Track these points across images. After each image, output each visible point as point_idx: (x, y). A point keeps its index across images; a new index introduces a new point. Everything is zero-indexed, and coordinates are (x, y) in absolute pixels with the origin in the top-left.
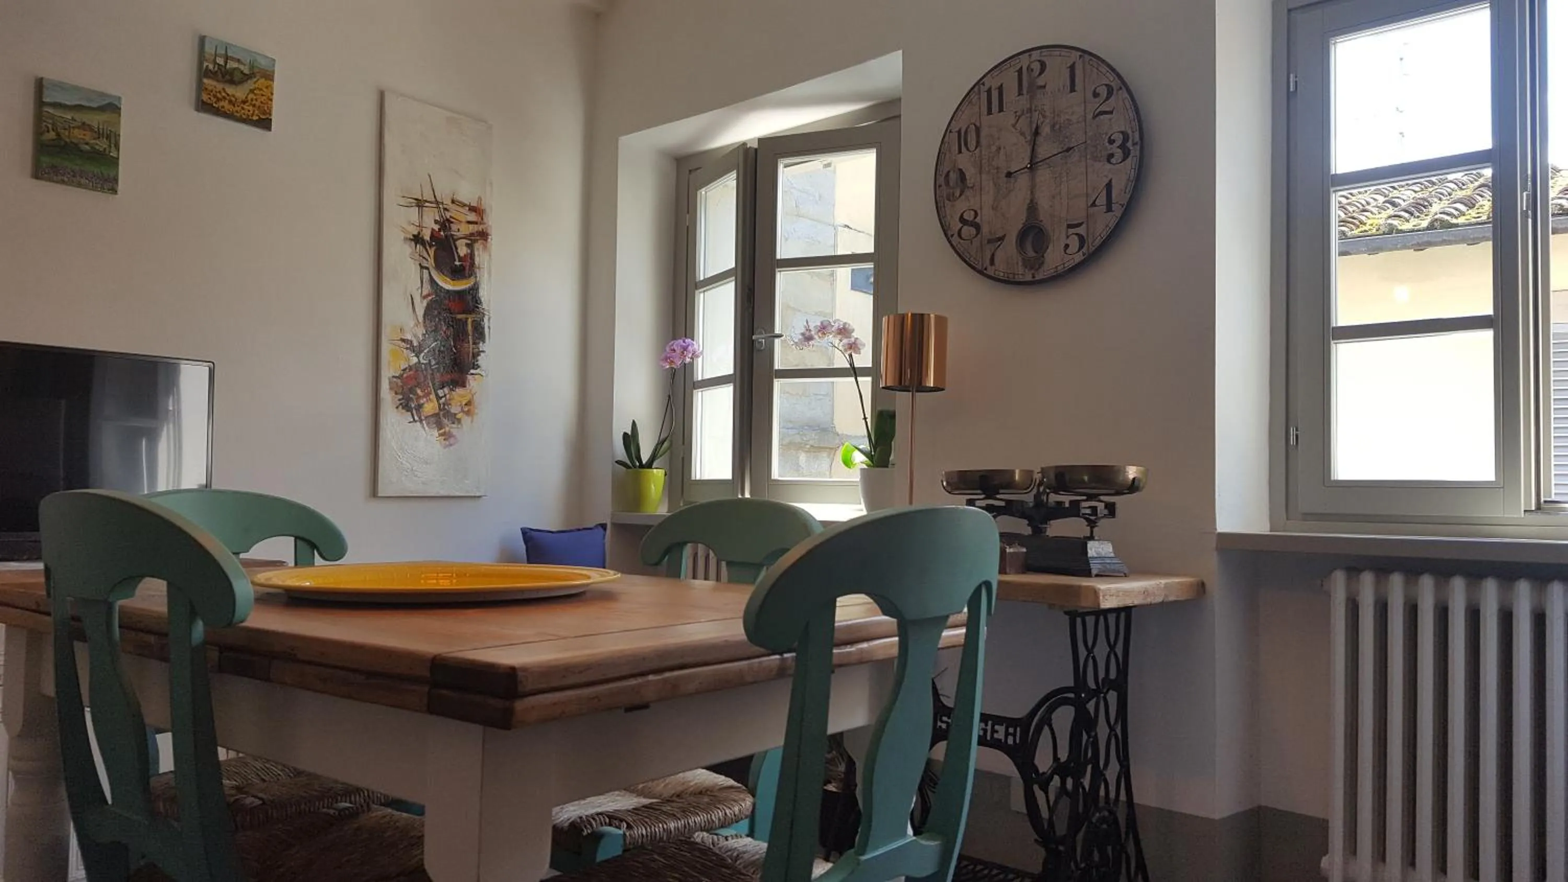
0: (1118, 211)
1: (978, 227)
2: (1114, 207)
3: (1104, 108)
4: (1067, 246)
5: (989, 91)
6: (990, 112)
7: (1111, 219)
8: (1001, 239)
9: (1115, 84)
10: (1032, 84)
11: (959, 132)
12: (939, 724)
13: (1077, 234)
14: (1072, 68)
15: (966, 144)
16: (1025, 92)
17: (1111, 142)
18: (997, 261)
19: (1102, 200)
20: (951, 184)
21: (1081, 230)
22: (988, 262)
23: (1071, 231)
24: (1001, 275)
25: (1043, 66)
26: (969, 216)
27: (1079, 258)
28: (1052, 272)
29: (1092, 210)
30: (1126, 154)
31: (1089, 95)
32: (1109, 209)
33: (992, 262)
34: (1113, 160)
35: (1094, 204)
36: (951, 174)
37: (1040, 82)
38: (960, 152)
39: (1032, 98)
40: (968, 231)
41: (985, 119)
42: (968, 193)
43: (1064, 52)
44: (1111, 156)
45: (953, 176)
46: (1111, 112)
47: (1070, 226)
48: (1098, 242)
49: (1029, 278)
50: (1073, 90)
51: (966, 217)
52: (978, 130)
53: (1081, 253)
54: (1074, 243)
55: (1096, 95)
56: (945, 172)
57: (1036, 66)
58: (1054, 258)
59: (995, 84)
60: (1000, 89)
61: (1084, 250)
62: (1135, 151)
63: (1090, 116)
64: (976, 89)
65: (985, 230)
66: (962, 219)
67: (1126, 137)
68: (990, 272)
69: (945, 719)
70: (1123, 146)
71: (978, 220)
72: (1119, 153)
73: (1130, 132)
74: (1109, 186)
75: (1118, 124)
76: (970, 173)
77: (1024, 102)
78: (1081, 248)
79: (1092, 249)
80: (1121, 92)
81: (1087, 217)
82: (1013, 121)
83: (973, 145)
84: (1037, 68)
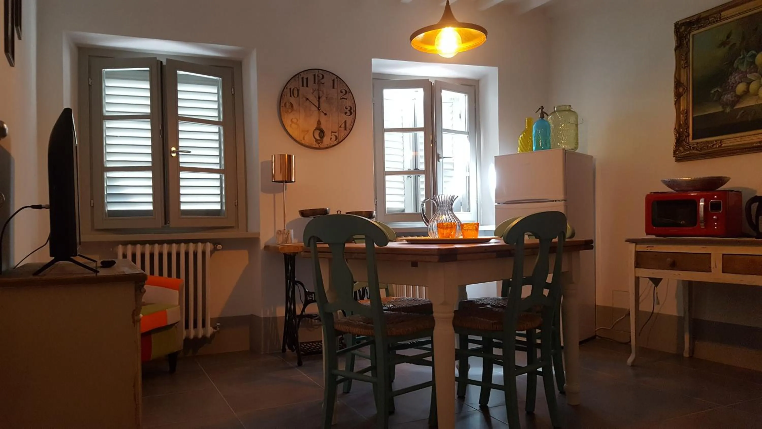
0: (348, 131)
1: (298, 125)
2: (347, 129)
3: (344, 97)
4: (331, 139)
5: (303, 78)
6: (303, 86)
7: (346, 132)
8: (308, 131)
9: (348, 90)
10: (319, 81)
11: (290, 89)
12: (308, 298)
13: (335, 135)
14: (334, 80)
15: (293, 95)
16: (316, 82)
17: (346, 108)
18: (306, 138)
19: (343, 126)
20: (287, 107)
21: (336, 134)
23: (333, 134)
24: (307, 144)
25: (323, 77)
27: (336, 143)
28: (325, 146)
30: (351, 114)
31: (339, 91)
32: (345, 129)
33: (303, 139)
34: (347, 114)
35: (340, 127)
36: (287, 104)
37: (322, 81)
38: (291, 96)
39: (319, 86)
40: (294, 125)
41: (301, 88)
42: (294, 112)
43: (331, 75)
44: (346, 113)
45: (288, 105)
46: (346, 99)
47: (332, 132)
48: (342, 139)
49: (317, 146)
50: (333, 88)
51: (293, 120)
52: (298, 91)
53: (336, 141)
54: (334, 138)
55: (341, 92)
56: (285, 102)
58: (327, 140)
59: (305, 77)
60: (307, 79)
61: (337, 141)
62: (353, 113)
63: (339, 98)
64: (297, 76)
65: (301, 127)
67: (351, 108)
68: (302, 143)
69: (310, 296)
70: (350, 111)
72: (349, 112)
73: (352, 107)
74: (345, 122)
75: (348, 103)
76: (295, 105)
77: (316, 86)
78: (336, 140)
79: (340, 141)
80: (349, 93)
81: (339, 130)
82: (312, 91)
83: (296, 95)
84: (321, 76)
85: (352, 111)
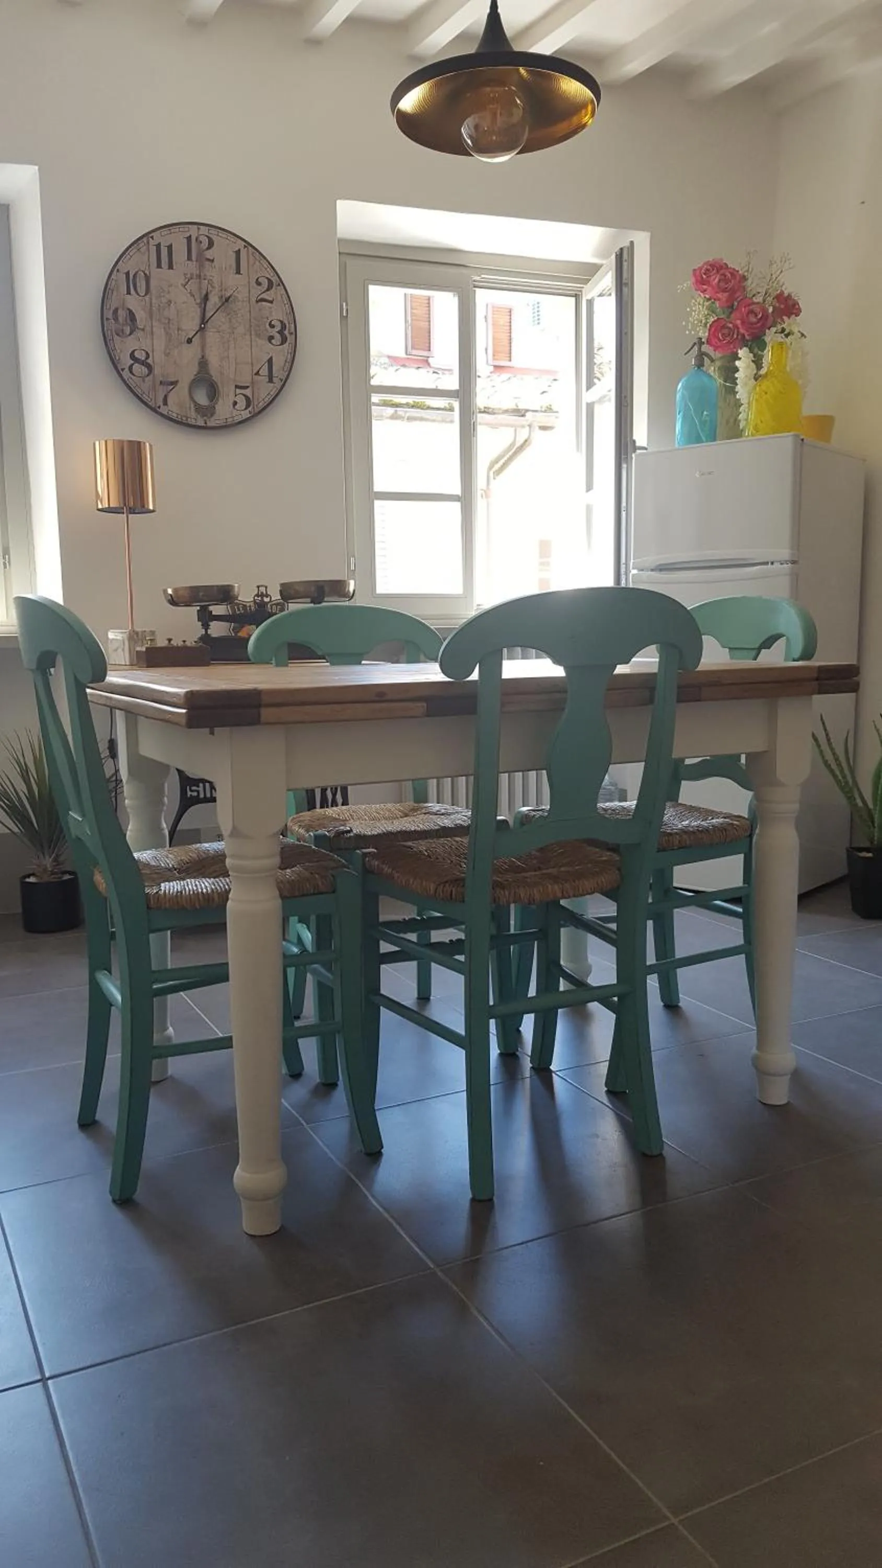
0: (278, 385)
1: (150, 368)
2: (275, 380)
3: (264, 296)
4: (235, 403)
5: (158, 246)
6: (159, 266)
7: (272, 388)
8: (174, 383)
9: (274, 279)
10: (200, 254)
11: (128, 274)
12: (189, 793)
13: (244, 395)
14: (238, 253)
15: (135, 288)
16: (194, 258)
17: (272, 326)
18: (170, 401)
19: (265, 371)
20: (120, 319)
21: (248, 392)
22: (161, 403)
23: (238, 391)
24: (174, 416)
25: (211, 244)
26: (140, 355)
27: (246, 414)
28: (220, 423)
29: (256, 377)
30: (284, 340)
31: (253, 281)
32: (271, 381)
33: (165, 402)
34: (273, 341)
35: (257, 373)
36: (120, 312)
37: (209, 254)
38: (129, 293)
39: (201, 266)
40: (138, 368)
41: (155, 272)
42: (140, 334)
43: (233, 239)
44: (271, 338)
45: (122, 314)
46: (271, 302)
47: (237, 387)
48: (261, 405)
49: (201, 422)
50: (238, 272)
51: (137, 354)
52: (147, 279)
53: (248, 411)
54: (242, 403)
55: (259, 284)
56: (113, 308)
57: (206, 242)
58: (224, 410)
59: (165, 243)
60: (170, 247)
61: (250, 409)
62: (290, 339)
63: (254, 300)
64: (145, 240)
65: (157, 371)
66: (132, 356)
67: (283, 326)
68: (164, 410)
69: (194, 788)
70: (281, 332)
71: (150, 361)
72: (278, 336)
73: (286, 322)
74: (270, 361)
75: (277, 314)
76: (140, 315)
77: (192, 267)
78: (246, 409)
79: (257, 410)
80: (279, 288)
81: (253, 383)
82: (182, 281)
83: (142, 291)
84: (206, 243)
85: (286, 332)
